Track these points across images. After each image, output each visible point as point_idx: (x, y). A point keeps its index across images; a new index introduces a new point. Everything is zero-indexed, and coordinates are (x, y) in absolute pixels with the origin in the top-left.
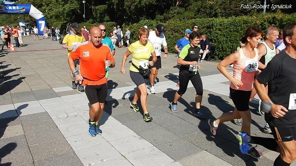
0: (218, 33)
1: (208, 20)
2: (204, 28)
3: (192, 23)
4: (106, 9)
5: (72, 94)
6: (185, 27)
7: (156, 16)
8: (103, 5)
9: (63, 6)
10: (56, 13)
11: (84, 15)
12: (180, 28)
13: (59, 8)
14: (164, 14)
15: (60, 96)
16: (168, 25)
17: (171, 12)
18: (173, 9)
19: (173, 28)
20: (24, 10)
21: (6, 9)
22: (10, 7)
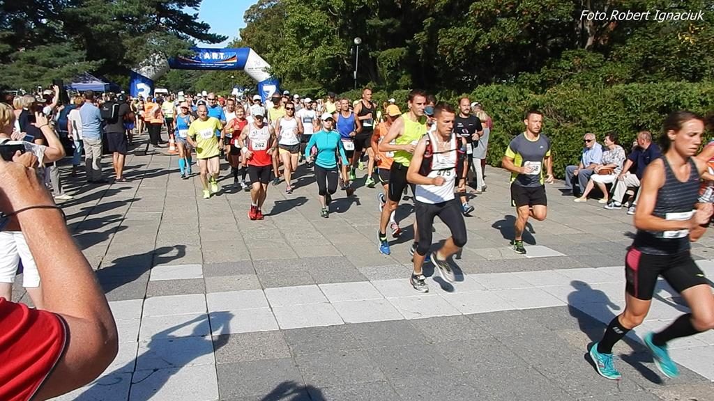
1: (665, 88)
2: (649, 110)
3: (617, 94)
4: (405, 57)
5: (183, 293)
6: (595, 105)
7: (520, 76)
8: (398, 48)
9: (310, 52)
10: (293, 69)
11: (355, 72)
12: (581, 109)
13: (301, 55)
14: (543, 70)
15: (147, 296)
16: (549, 101)
17: (564, 64)
18: (570, 55)
19: (561, 109)
20: (235, 61)
21: (199, 60)
22: (207, 54)
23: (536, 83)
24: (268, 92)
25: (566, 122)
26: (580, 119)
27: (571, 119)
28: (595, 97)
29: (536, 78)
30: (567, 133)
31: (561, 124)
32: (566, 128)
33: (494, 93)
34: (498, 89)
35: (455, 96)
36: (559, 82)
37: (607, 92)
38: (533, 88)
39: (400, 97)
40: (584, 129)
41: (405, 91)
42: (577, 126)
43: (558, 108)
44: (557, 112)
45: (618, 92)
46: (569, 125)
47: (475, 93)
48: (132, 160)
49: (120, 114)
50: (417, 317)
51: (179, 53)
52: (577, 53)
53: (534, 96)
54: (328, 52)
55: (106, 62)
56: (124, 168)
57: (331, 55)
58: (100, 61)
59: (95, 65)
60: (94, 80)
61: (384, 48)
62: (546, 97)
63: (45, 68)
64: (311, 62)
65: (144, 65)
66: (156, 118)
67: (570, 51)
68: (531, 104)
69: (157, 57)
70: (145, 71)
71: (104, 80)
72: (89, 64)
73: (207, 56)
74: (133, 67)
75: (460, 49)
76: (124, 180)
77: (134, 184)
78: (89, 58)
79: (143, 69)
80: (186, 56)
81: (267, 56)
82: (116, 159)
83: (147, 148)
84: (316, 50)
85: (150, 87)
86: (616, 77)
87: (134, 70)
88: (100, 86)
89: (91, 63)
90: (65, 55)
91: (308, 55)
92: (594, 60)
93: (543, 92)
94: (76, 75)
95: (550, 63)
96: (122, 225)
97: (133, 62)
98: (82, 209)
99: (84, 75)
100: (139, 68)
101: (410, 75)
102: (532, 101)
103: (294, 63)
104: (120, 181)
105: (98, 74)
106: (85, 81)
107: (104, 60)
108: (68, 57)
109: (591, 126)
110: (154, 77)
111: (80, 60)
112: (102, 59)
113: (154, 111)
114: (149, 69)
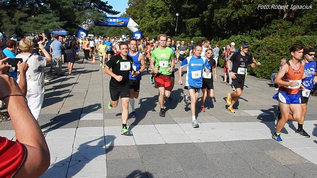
3: (298, 41)
4: (199, 22)
5: (94, 126)
6: (286, 45)
7: (251, 32)
8: (195, 18)
9: (156, 19)
10: (148, 27)
11: (176, 29)
12: (280, 47)
13: (152, 21)
14: (263, 29)
15: (78, 127)
16: (265, 43)
17: (272, 26)
18: (276, 22)
19: (270, 47)
20: (123, 23)
21: (108, 22)
22: (111, 19)
23: (259, 35)
24: (137, 37)
25: (272, 53)
26: (279, 52)
27: (275, 52)
28: (287, 42)
29: (259, 32)
30: (273, 58)
31: (270, 54)
32: (272, 56)
33: (239, 39)
34: (241, 37)
35: (221, 40)
36: (270, 35)
37: (293, 39)
38: (257, 37)
39: (196, 40)
40: (281, 56)
41: (198, 37)
42: (278, 55)
43: (269, 46)
44: (268, 48)
45: (298, 39)
46: (274, 55)
47: (231, 39)
48: (76, 65)
49: (72, 45)
50: (199, 142)
51: (99, 19)
52: (279, 21)
53: (258, 41)
54: (164, 20)
55: (67, 22)
56: (73, 69)
57: (166, 21)
58: (65, 22)
59: (63, 24)
60: (62, 30)
61: (189, 18)
62: (263, 41)
63: (41, 24)
64: (156, 24)
65: (84, 24)
66: (88, 47)
67: (276, 20)
68: (256, 44)
69: (89, 21)
70: (84, 27)
71: (66, 30)
72: (60, 23)
73: (111, 20)
74: (79, 25)
75: (224, 19)
76: (72, 74)
77: (76, 76)
78: (60, 20)
79: (83, 26)
80: (102, 20)
81: (137, 21)
82: (70, 65)
83: (83, 60)
84: (159, 19)
85: (86, 33)
86: (296, 33)
87: (80, 26)
88: (65, 33)
89: (61, 22)
90: (50, 19)
91: (155, 20)
92: (287, 25)
93: (262, 39)
94: (55, 28)
95: (266, 26)
96: (70, 94)
97: (79, 22)
98: (53, 87)
99: (58, 28)
100: (81, 25)
101: (201, 31)
102: (257, 43)
103: (149, 24)
104: (70, 74)
105: (64, 28)
106: (58, 30)
107: (67, 21)
108: (52, 20)
109: (284, 55)
110: (88, 29)
111: (57, 21)
112: (66, 21)
113: (86, 44)
114: (86, 26)
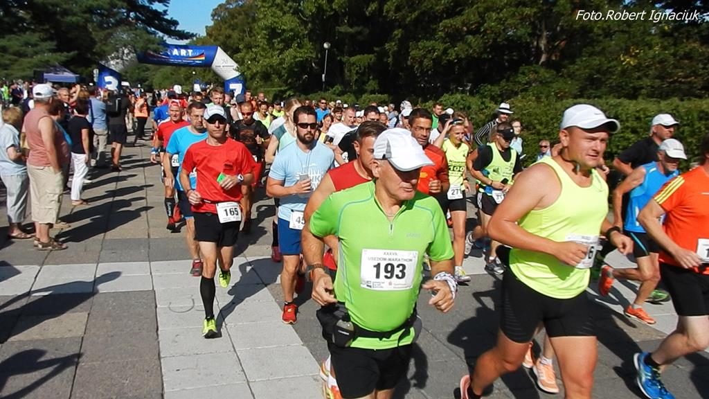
0: (628, 139)
4: (374, 63)
8: (366, 55)
9: (280, 53)
10: (264, 69)
11: (323, 76)
13: (272, 57)
14: (503, 83)
17: (522, 79)
18: (526, 71)
20: (203, 58)
21: (168, 55)
22: (176, 50)
23: (496, 94)
26: (535, 128)
28: (548, 110)
29: (496, 90)
33: (459, 102)
34: (462, 98)
36: (516, 94)
40: (538, 137)
41: (373, 95)
42: (532, 134)
49: (122, 107)
51: (149, 48)
52: (533, 69)
54: (298, 55)
55: (76, 54)
57: (301, 57)
58: (72, 54)
59: (67, 57)
60: (66, 71)
61: (351, 55)
63: (15, 57)
64: (281, 64)
65: (113, 59)
66: (141, 112)
69: (126, 51)
71: (74, 72)
72: (60, 56)
74: (101, 60)
75: (430, 61)
79: (112, 62)
80: (155, 51)
81: (239, 55)
84: (287, 53)
85: (118, 80)
87: (103, 63)
88: (71, 78)
89: (63, 54)
90: (36, 45)
91: (279, 56)
92: (547, 76)
94: (47, 66)
95: (509, 77)
97: (103, 55)
99: (55, 66)
100: (107, 61)
101: (377, 81)
105: (67, 65)
106: (56, 72)
108: (38, 47)
110: (122, 70)
111: (51, 51)
112: (74, 51)
114: (117, 63)
